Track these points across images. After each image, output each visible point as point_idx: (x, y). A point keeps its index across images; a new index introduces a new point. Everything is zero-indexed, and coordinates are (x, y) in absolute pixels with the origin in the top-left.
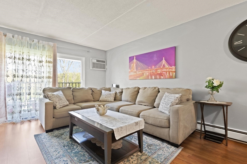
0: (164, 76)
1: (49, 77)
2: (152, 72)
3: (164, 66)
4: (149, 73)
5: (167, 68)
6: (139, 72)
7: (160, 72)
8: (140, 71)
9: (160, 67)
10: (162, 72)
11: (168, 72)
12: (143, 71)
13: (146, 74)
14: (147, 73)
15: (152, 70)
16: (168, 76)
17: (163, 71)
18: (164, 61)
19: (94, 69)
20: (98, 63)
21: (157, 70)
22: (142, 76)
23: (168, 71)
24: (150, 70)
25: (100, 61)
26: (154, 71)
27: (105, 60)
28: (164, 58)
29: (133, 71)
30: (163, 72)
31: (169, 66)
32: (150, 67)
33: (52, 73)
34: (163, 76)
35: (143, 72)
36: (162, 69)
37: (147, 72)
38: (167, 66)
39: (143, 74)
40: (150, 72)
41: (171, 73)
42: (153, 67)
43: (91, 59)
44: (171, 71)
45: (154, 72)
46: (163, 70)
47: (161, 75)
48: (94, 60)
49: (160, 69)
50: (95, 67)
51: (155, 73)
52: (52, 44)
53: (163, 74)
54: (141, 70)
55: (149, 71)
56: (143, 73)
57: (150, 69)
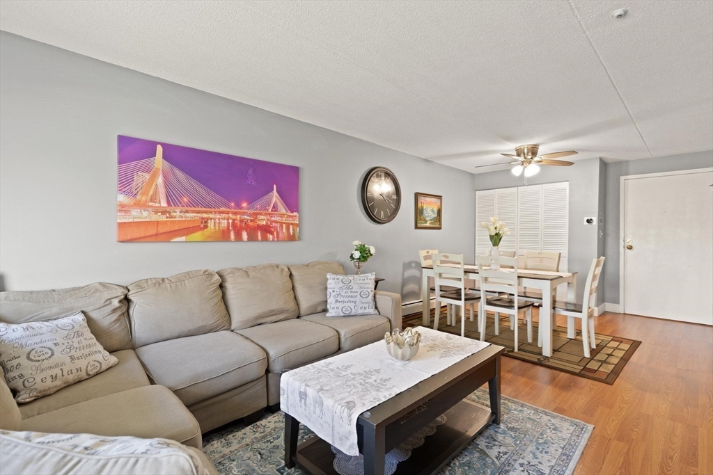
0: (275, 233)
2: (241, 221)
3: (275, 207)
4: (230, 221)
5: (282, 215)
6: (187, 215)
7: (264, 223)
8: (189, 209)
9: (266, 209)
10: (271, 224)
11: (284, 225)
12: (206, 212)
13: (219, 223)
14: (219, 220)
15: (240, 213)
16: (286, 235)
17: (272, 222)
18: (275, 196)
21: (256, 214)
22: (202, 229)
23: (284, 223)
24: (235, 213)
26: (246, 217)
28: (275, 186)
29: (151, 207)
30: (274, 224)
31: (287, 211)
32: (232, 204)
34: (272, 233)
35: (205, 215)
36: (270, 214)
37: (224, 219)
38: (282, 209)
39: (206, 222)
40: (234, 220)
41: (291, 226)
42: (245, 205)
44: (292, 224)
45: (247, 220)
46: (273, 218)
47: (266, 230)
49: (266, 214)
51: (251, 224)
53: (272, 230)
54: (193, 209)
55: (231, 215)
56: (203, 218)
57: (233, 210)
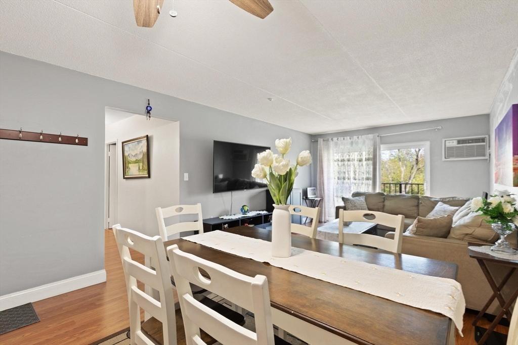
1: (368, 179)
19: (451, 159)
20: (462, 146)
25: (469, 140)
27: (487, 136)
33: (371, 173)
43: (443, 140)
48: (451, 141)
50: (453, 156)
52: (371, 136)
